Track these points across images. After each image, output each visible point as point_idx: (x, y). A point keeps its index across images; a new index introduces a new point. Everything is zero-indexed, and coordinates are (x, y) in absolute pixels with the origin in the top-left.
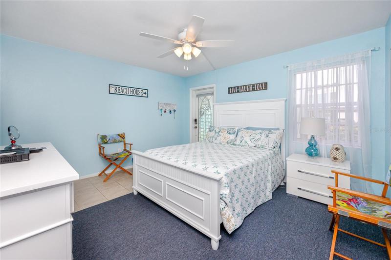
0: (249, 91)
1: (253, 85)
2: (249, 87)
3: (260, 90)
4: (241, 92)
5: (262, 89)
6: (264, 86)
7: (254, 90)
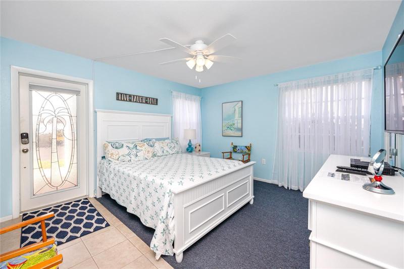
0: (142, 103)
1: (146, 98)
2: (142, 99)
3: (152, 104)
4: (134, 102)
5: (154, 104)
6: (155, 102)
7: (146, 102)
